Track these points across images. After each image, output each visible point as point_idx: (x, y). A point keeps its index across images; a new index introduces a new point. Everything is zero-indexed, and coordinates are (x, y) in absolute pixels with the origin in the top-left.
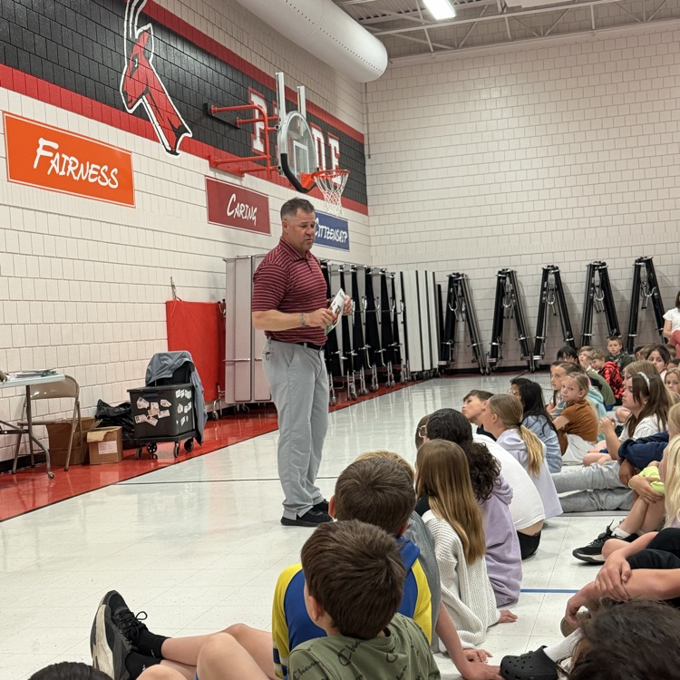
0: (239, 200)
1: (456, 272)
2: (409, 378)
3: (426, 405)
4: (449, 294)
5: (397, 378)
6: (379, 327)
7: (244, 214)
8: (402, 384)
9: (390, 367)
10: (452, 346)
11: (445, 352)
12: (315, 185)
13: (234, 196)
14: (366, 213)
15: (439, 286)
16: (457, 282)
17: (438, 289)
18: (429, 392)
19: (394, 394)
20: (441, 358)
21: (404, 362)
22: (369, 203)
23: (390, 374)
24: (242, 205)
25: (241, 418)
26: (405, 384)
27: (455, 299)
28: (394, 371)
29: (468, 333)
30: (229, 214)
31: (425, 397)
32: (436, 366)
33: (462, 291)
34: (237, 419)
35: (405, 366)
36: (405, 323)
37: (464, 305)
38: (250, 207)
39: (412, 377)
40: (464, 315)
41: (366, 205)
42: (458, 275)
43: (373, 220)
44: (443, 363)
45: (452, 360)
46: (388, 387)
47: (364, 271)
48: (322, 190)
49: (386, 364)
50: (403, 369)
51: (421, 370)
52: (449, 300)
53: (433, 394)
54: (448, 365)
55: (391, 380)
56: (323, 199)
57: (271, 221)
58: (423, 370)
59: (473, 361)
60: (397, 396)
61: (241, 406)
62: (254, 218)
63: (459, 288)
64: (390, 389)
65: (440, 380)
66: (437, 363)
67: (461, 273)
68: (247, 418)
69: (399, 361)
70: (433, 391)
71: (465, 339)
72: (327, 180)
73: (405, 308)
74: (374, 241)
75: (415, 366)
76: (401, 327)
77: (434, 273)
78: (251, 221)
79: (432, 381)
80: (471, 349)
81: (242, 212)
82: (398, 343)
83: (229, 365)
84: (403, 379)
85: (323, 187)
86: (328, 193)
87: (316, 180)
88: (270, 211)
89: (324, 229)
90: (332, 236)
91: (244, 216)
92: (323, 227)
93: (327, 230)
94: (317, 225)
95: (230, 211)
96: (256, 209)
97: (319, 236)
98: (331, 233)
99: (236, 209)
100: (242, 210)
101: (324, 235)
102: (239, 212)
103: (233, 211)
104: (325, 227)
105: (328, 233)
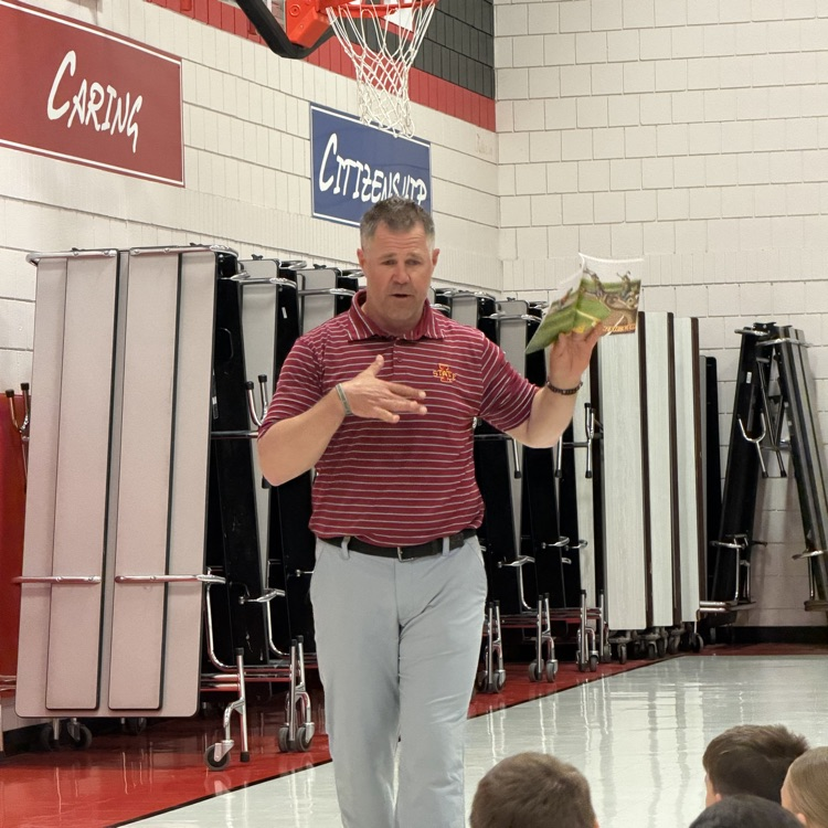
0: (87, 71)
1: (765, 321)
2: (606, 649)
3: (654, 746)
4: (742, 389)
5: (567, 652)
6: (516, 487)
7: (101, 114)
8: (581, 669)
9: (544, 615)
10: (745, 554)
11: (721, 573)
12: (330, 32)
13: (71, 57)
14: (487, 122)
15: (711, 362)
16: (766, 351)
17: (707, 371)
18: (665, 700)
19: (554, 700)
20: (708, 592)
21: (589, 601)
22: (499, 94)
23: (544, 636)
24: (96, 86)
25: (64, 765)
26: (590, 671)
27: (759, 408)
28: (557, 628)
29: (799, 514)
30: (54, 114)
31: (652, 716)
32: (690, 614)
33: (782, 380)
34: (53, 766)
35: (593, 614)
36: (597, 475)
37: (786, 425)
38: (121, 94)
39: (614, 647)
40: (786, 457)
41: (492, 96)
42: (772, 330)
43: (508, 145)
44: (717, 607)
45: (744, 599)
46: (537, 677)
47: (474, 309)
48: (352, 54)
49: (534, 605)
50: (588, 623)
51: (643, 626)
52: (740, 409)
53: (680, 710)
54: (729, 615)
55: (546, 657)
56: (351, 74)
57: (186, 139)
58: (650, 628)
59: (808, 606)
60: (562, 711)
61: (65, 723)
62: (133, 129)
63: (775, 373)
64: (543, 686)
65: (701, 662)
66: (693, 606)
67: (780, 324)
68: (84, 765)
69: (576, 595)
70: (680, 697)
71: (787, 532)
72: (367, 21)
73: (598, 429)
74: (511, 212)
75: (625, 614)
76: (584, 487)
77: (695, 322)
78: (124, 138)
79: (676, 663)
80: (803, 567)
81: (93, 108)
82: (575, 540)
83: (32, 593)
84: (584, 654)
85: (354, 41)
86: (368, 61)
87: (332, 20)
88: (185, 109)
89: (354, 170)
90: (378, 191)
91: (101, 121)
92: (350, 163)
93: (364, 174)
94: (332, 157)
95: (57, 106)
96: (139, 100)
97: (337, 190)
98: (376, 185)
99: (76, 100)
100: (96, 102)
101: (351, 189)
102: (85, 107)
103: (67, 105)
104: (358, 165)
105: (367, 182)
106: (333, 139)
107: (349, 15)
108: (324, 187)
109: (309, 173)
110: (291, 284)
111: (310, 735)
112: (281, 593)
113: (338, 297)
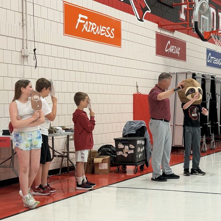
0: (172, 44)
7: (174, 51)
12: (211, 37)
13: (169, 42)
24: (173, 46)
30: (166, 51)
38: (177, 47)
48: (215, 40)
56: (215, 44)
57: (187, 54)
62: (179, 53)
78: (177, 54)
81: (172, 50)
85: (215, 38)
86: (217, 42)
87: (212, 35)
88: (187, 49)
89: (213, 59)
90: (217, 62)
91: (174, 52)
92: (213, 57)
93: (215, 59)
94: (210, 56)
95: (167, 49)
96: (180, 48)
97: (210, 62)
98: (217, 61)
99: (170, 48)
100: (173, 49)
101: (213, 62)
102: (171, 50)
103: (168, 49)
104: (214, 58)
105: (215, 60)
106: (210, 54)
107: (214, 34)
108: (208, 61)
109: (206, 59)
110: (204, 78)
111: (206, 150)
112: (202, 127)
113: (211, 80)
